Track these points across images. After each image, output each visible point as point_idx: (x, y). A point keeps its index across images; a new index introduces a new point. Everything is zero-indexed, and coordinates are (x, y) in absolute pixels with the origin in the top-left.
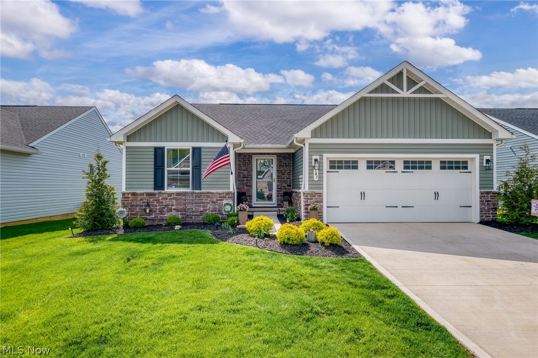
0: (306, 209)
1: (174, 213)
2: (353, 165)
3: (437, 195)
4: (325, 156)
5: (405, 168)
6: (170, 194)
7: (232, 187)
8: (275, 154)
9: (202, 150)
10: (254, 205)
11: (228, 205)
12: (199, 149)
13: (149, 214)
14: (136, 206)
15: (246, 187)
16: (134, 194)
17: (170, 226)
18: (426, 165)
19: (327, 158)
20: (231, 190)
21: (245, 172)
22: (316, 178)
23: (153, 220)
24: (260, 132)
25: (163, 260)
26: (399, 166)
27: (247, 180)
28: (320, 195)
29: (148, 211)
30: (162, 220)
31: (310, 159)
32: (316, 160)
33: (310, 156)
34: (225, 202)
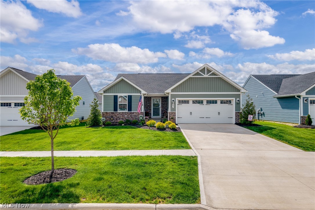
0: (170, 118)
1: (121, 120)
2: (187, 102)
3: (219, 113)
4: (177, 99)
5: (207, 103)
6: (120, 113)
7: (143, 110)
8: (161, 97)
9: (132, 96)
10: (152, 118)
11: (141, 117)
12: (131, 96)
13: (112, 120)
14: (107, 117)
15: (149, 110)
16: (106, 113)
17: (120, 124)
18: (215, 102)
19: (178, 100)
20: (143, 111)
21: (149, 104)
22: (173, 107)
23: (113, 122)
24: (154, 88)
25: (121, 132)
26: (205, 103)
27: (149, 107)
28: (175, 113)
29: (112, 119)
30: (117, 122)
31: (171, 100)
32: (173, 100)
33: (171, 99)
34: (140, 116)
